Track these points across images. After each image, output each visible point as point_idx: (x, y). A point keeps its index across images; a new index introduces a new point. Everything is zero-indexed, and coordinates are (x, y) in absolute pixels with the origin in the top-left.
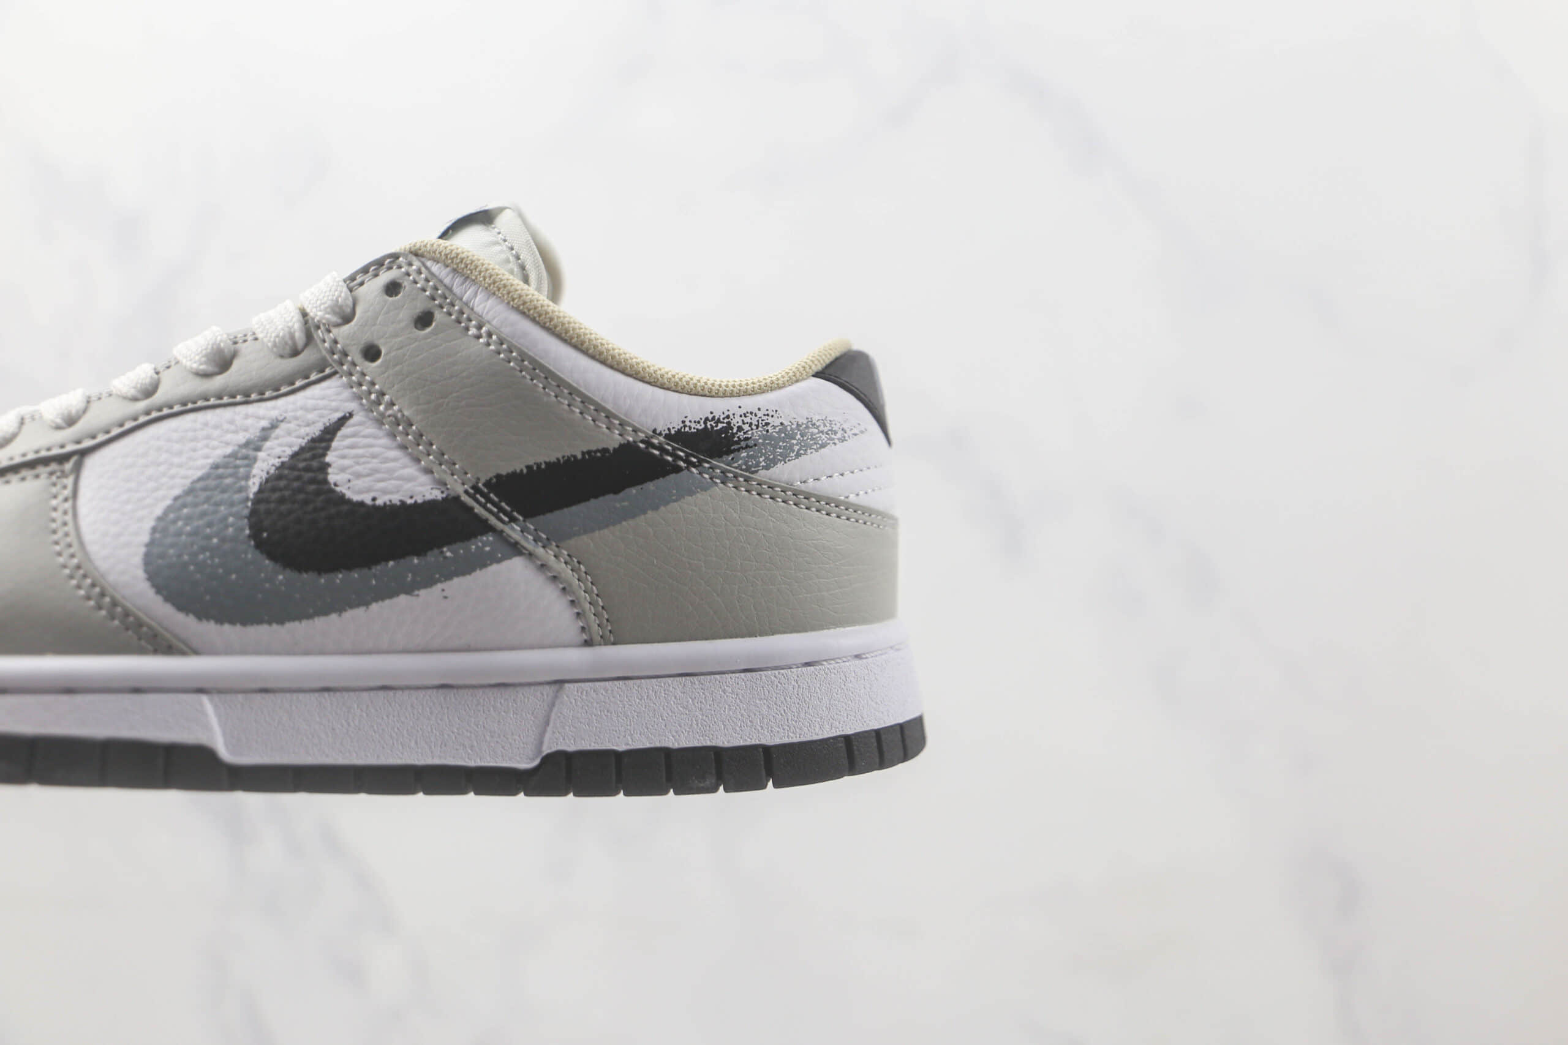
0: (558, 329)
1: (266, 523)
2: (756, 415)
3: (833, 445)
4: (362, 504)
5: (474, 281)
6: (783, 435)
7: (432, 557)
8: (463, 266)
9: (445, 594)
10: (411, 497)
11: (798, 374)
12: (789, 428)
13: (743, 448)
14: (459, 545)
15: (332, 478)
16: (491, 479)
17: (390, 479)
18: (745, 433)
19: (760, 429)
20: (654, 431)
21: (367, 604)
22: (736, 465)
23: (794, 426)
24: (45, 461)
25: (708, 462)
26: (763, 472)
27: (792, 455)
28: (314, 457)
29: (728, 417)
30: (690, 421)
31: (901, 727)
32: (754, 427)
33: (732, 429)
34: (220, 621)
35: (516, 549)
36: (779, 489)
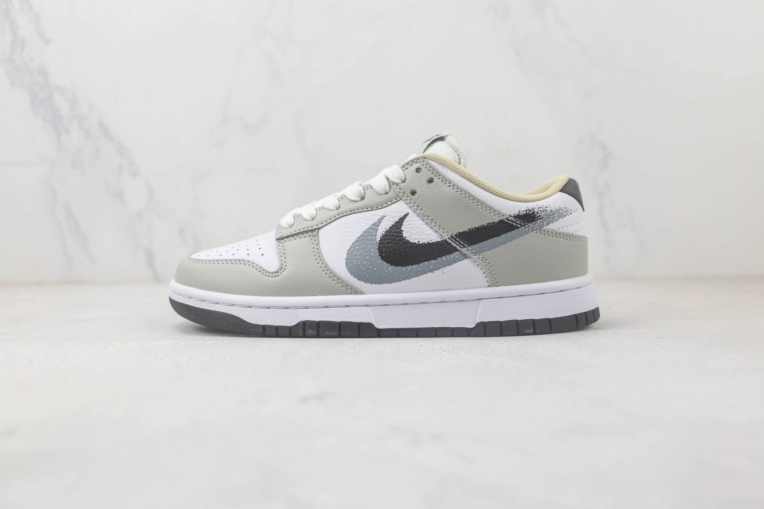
0: (476, 183)
1: (384, 251)
2: (542, 208)
3: (568, 216)
4: (415, 243)
5: (446, 167)
6: (552, 214)
7: (439, 260)
8: (442, 162)
9: (443, 272)
10: (431, 241)
11: (554, 192)
12: (553, 211)
13: (539, 219)
14: (447, 256)
15: (404, 235)
16: (457, 234)
17: (423, 235)
18: (539, 214)
19: (544, 212)
20: (510, 215)
21: (418, 276)
22: (536, 225)
23: (555, 210)
24: (307, 232)
25: (528, 225)
26: (546, 227)
27: (555, 220)
28: (397, 228)
29: (533, 209)
30: (521, 211)
31: (593, 311)
32: (542, 212)
33: (535, 213)
34: (372, 283)
35: (465, 256)
36: (550, 232)
